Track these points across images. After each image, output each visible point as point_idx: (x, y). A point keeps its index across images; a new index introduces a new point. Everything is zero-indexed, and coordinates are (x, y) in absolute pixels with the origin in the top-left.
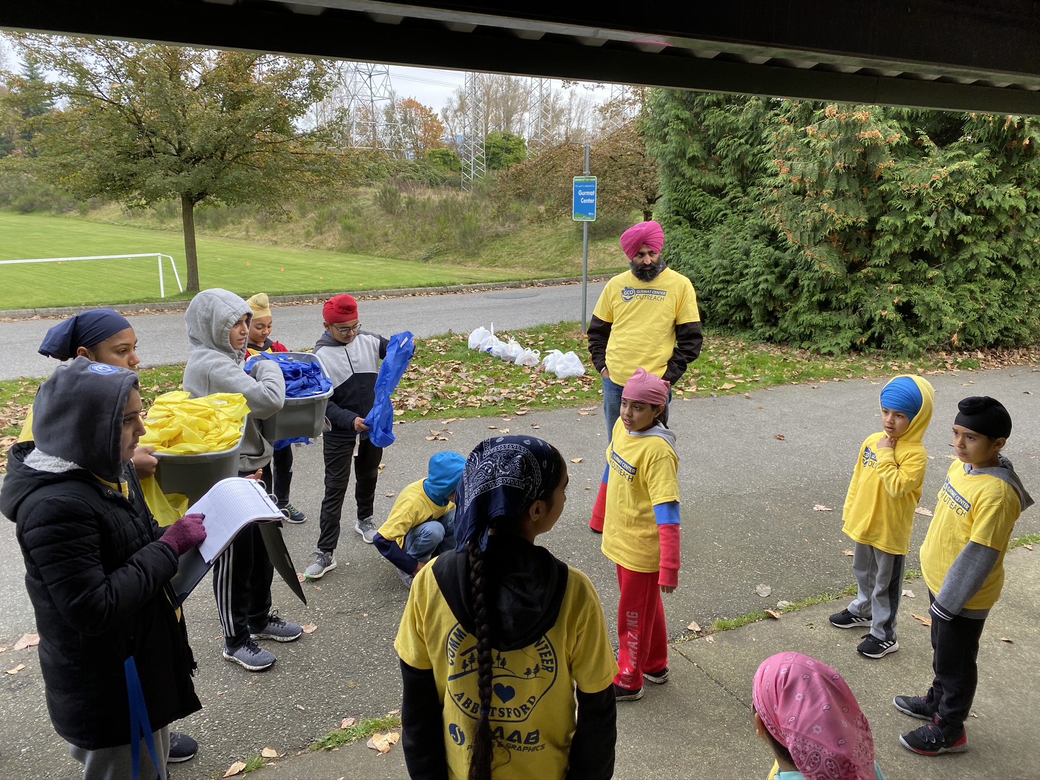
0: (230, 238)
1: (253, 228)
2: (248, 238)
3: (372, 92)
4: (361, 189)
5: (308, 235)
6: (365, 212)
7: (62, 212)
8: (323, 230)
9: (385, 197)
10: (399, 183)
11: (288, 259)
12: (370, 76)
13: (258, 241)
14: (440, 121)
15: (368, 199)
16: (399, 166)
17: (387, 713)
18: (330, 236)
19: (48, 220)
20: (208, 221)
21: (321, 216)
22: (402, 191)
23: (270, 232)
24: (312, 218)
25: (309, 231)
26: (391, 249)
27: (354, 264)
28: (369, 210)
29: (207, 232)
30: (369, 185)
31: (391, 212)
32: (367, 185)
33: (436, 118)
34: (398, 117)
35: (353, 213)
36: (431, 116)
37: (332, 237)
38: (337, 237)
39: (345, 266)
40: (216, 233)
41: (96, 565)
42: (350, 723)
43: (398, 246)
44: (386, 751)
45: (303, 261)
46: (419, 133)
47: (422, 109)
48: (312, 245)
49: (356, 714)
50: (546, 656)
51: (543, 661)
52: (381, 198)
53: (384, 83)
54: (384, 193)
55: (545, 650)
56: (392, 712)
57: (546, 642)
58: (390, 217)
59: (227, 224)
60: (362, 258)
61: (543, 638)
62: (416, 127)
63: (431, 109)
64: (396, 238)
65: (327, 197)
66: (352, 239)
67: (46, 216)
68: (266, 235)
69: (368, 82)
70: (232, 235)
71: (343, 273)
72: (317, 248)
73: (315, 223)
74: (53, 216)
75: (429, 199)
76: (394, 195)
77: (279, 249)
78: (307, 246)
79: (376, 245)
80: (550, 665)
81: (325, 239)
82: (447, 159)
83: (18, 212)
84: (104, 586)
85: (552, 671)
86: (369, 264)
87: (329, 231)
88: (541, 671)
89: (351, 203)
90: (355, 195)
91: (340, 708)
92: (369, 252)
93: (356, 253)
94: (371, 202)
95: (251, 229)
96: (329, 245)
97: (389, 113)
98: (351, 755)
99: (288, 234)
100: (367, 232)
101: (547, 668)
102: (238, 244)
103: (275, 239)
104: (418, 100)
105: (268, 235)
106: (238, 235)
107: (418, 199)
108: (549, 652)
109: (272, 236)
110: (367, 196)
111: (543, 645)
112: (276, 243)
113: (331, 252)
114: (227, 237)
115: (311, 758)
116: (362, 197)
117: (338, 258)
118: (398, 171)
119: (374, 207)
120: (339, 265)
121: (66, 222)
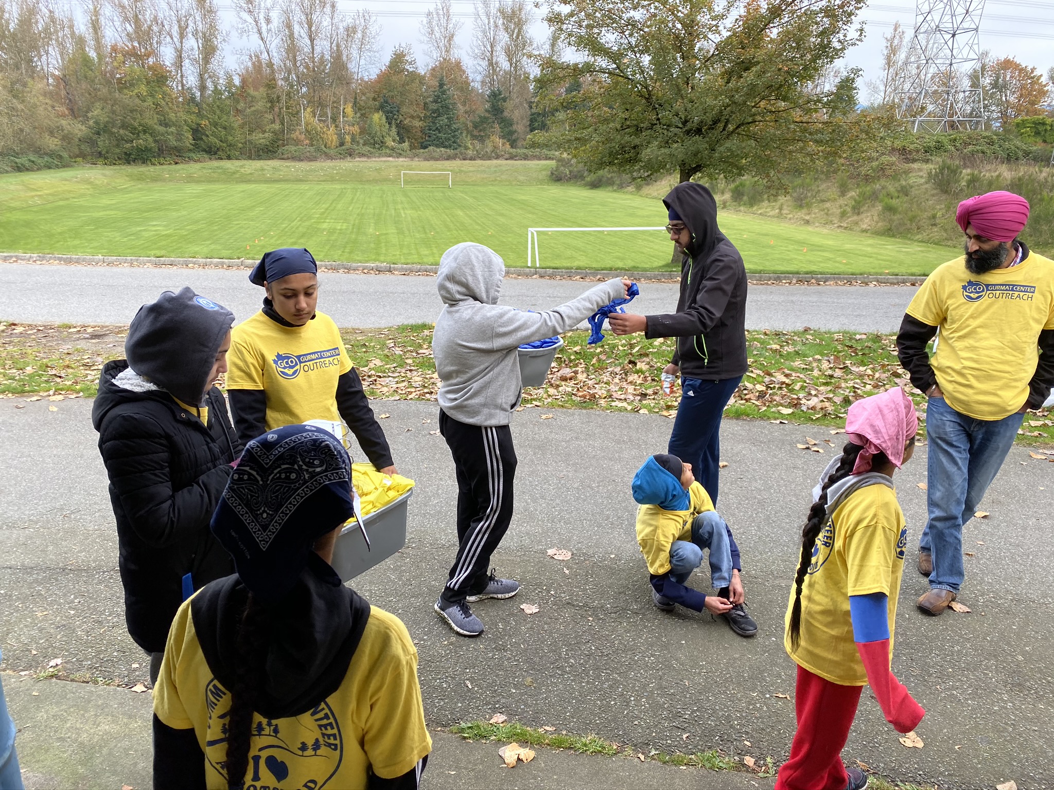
0: (763, 215)
1: (788, 206)
2: (780, 216)
3: (952, 55)
4: (915, 166)
5: (843, 215)
6: (914, 192)
7: (622, 187)
8: (862, 210)
9: (942, 174)
10: (964, 159)
11: (816, 240)
12: (954, 35)
13: (790, 219)
14: (1044, 83)
15: (922, 177)
16: (970, 138)
17: (541, 727)
18: (868, 217)
19: (610, 194)
20: (745, 198)
21: (862, 194)
22: (965, 167)
23: (804, 211)
24: (851, 197)
25: (845, 211)
26: (936, 233)
27: (887, 249)
28: (919, 190)
29: (742, 208)
30: (927, 161)
31: (946, 192)
32: (923, 161)
33: (1038, 79)
34: (987, 81)
35: (899, 192)
36: (1033, 78)
37: (870, 217)
38: (875, 218)
39: (876, 250)
40: (750, 210)
41: (162, 482)
42: (500, 720)
43: (946, 230)
44: (511, 766)
45: (830, 242)
46: (1012, 99)
47: (1021, 70)
48: (845, 225)
49: (511, 714)
50: (326, 729)
51: (323, 735)
52: (936, 175)
53: (971, 42)
54: (942, 169)
55: (325, 722)
56: (547, 728)
57: (327, 711)
58: (944, 197)
59: (763, 201)
60: (899, 243)
61: (323, 705)
62: (1008, 92)
63: (1033, 70)
64: (945, 221)
65: (873, 175)
66: (891, 221)
67: (609, 191)
68: (799, 214)
69: (950, 43)
70: (766, 212)
71: (871, 257)
72: (851, 229)
73: (853, 203)
74: (615, 191)
75: (999, 176)
76: (954, 172)
77: (810, 228)
78: (840, 227)
79: (918, 229)
80: (332, 741)
81: (861, 220)
82: (1041, 128)
83: (588, 187)
84: (170, 502)
85: (335, 749)
86: (904, 250)
87: (867, 211)
88: (323, 747)
89: (899, 181)
90: (907, 172)
91: (503, 701)
92: (909, 236)
93: (893, 236)
94: (923, 180)
95: (785, 207)
96: (864, 226)
97: (975, 79)
98: (479, 753)
99: (822, 213)
100: (910, 214)
101: (329, 745)
102: (769, 222)
103: (807, 218)
104: (1017, 60)
105: (802, 214)
106: (771, 213)
107: (984, 176)
108: (330, 724)
109: (806, 214)
110: (921, 174)
111: (321, 715)
112: (807, 222)
113: (864, 234)
114: (761, 214)
115: (444, 739)
116: (914, 174)
117: (871, 241)
118: (966, 144)
119: (927, 186)
120: (869, 249)
121: (624, 196)
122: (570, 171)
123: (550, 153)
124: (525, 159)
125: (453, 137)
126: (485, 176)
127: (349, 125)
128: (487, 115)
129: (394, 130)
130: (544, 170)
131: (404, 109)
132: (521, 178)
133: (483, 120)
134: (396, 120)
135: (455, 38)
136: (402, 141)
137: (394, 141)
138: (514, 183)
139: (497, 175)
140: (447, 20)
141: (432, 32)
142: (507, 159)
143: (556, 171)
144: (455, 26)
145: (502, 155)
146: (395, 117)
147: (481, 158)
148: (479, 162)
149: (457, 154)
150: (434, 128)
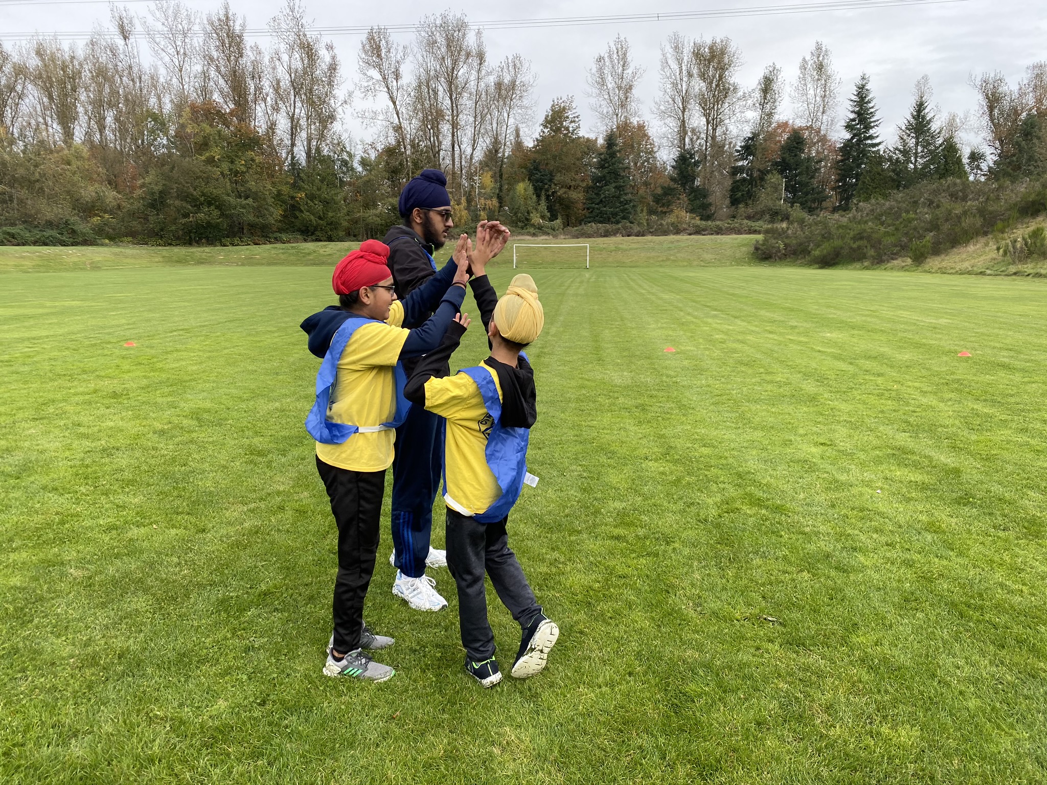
122: (786, 245)
123: (756, 225)
124: (718, 234)
125: (622, 211)
126: (653, 254)
127: (485, 199)
128: (673, 185)
129: (543, 205)
130: (743, 245)
131: (558, 177)
132: (708, 256)
133: (668, 191)
134: (547, 190)
135: (633, 91)
136: (553, 218)
137: (543, 217)
138: (695, 263)
139: (672, 252)
140: (624, 66)
141: (602, 82)
142: (690, 234)
143: (763, 245)
144: (634, 74)
145: (685, 229)
146: (546, 186)
147: (653, 234)
148: (649, 238)
149: (619, 229)
150: (597, 201)
